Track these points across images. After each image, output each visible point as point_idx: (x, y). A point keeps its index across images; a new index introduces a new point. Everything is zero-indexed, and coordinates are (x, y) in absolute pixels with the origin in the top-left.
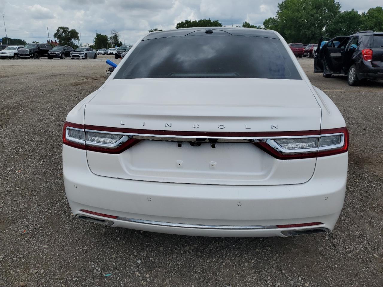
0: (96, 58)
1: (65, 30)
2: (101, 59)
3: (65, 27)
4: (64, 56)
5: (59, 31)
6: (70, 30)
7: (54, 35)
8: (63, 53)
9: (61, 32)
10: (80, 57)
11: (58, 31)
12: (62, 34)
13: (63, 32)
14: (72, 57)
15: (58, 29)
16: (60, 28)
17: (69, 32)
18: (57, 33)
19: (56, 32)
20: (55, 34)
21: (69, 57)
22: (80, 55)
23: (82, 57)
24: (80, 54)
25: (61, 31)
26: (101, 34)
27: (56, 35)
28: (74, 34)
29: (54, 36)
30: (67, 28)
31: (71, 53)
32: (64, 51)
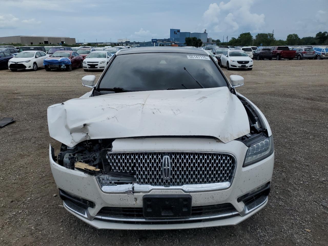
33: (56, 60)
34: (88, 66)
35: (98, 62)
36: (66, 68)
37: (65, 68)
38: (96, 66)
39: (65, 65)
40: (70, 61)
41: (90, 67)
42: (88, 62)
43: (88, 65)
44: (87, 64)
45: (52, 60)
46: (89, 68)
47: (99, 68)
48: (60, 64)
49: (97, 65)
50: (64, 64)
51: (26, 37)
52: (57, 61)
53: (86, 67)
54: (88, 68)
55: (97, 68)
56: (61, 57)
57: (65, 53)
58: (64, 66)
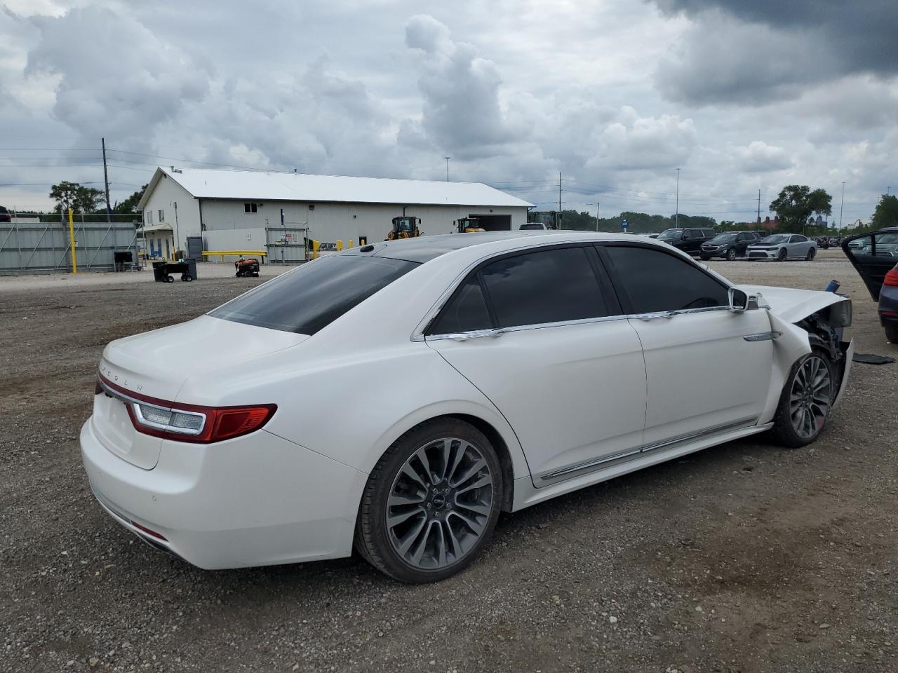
0: (812, 257)
1: (797, 192)
2: (826, 261)
3: (801, 185)
4: (733, 254)
5: (785, 195)
6: (811, 191)
7: (771, 204)
8: (733, 247)
9: (789, 197)
10: (767, 256)
11: (782, 195)
12: (789, 202)
13: (792, 199)
14: (750, 256)
15: (784, 191)
16: (790, 188)
17: (808, 197)
18: (778, 200)
19: (777, 197)
20: (774, 203)
21: (744, 255)
22: (769, 253)
23: (772, 257)
24: (768, 249)
25: (789, 194)
26: (894, 197)
27: (775, 205)
28: (821, 201)
29: (771, 207)
30: (805, 189)
31: (749, 247)
32: (735, 244)
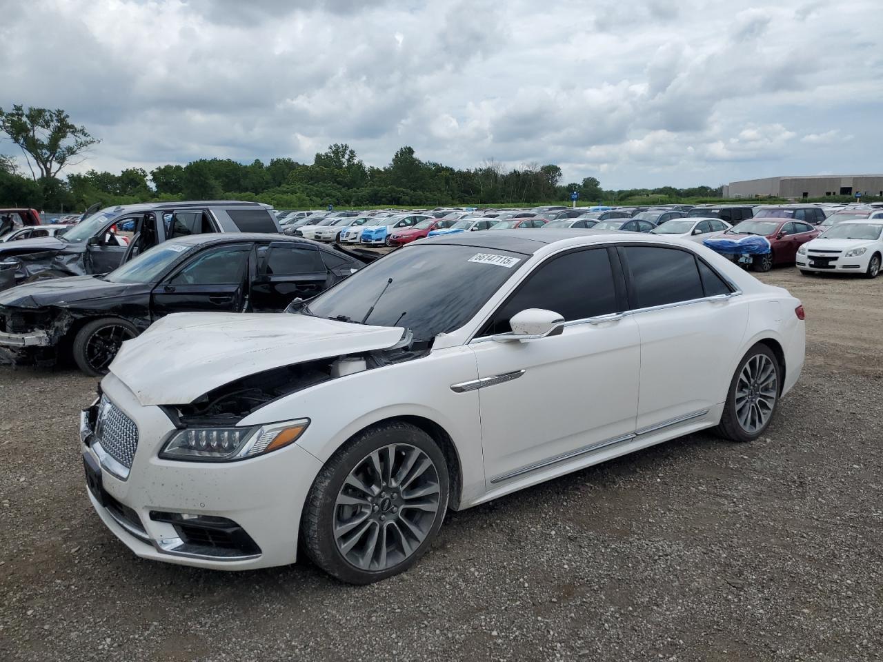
33: (730, 242)
34: (808, 261)
35: (841, 252)
36: (751, 262)
37: (748, 264)
38: (831, 263)
39: (751, 256)
40: (768, 246)
41: (813, 263)
42: (810, 250)
43: (810, 257)
44: (806, 256)
45: (721, 241)
46: (811, 266)
47: (839, 269)
48: (738, 253)
49: (836, 259)
50: (748, 252)
51: (796, 180)
52: (733, 243)
53: (804, 264)
54: (807, 267)
55: (834, 267)
56: (749, 233)
57: (766, 223)
58: (746, 258)
